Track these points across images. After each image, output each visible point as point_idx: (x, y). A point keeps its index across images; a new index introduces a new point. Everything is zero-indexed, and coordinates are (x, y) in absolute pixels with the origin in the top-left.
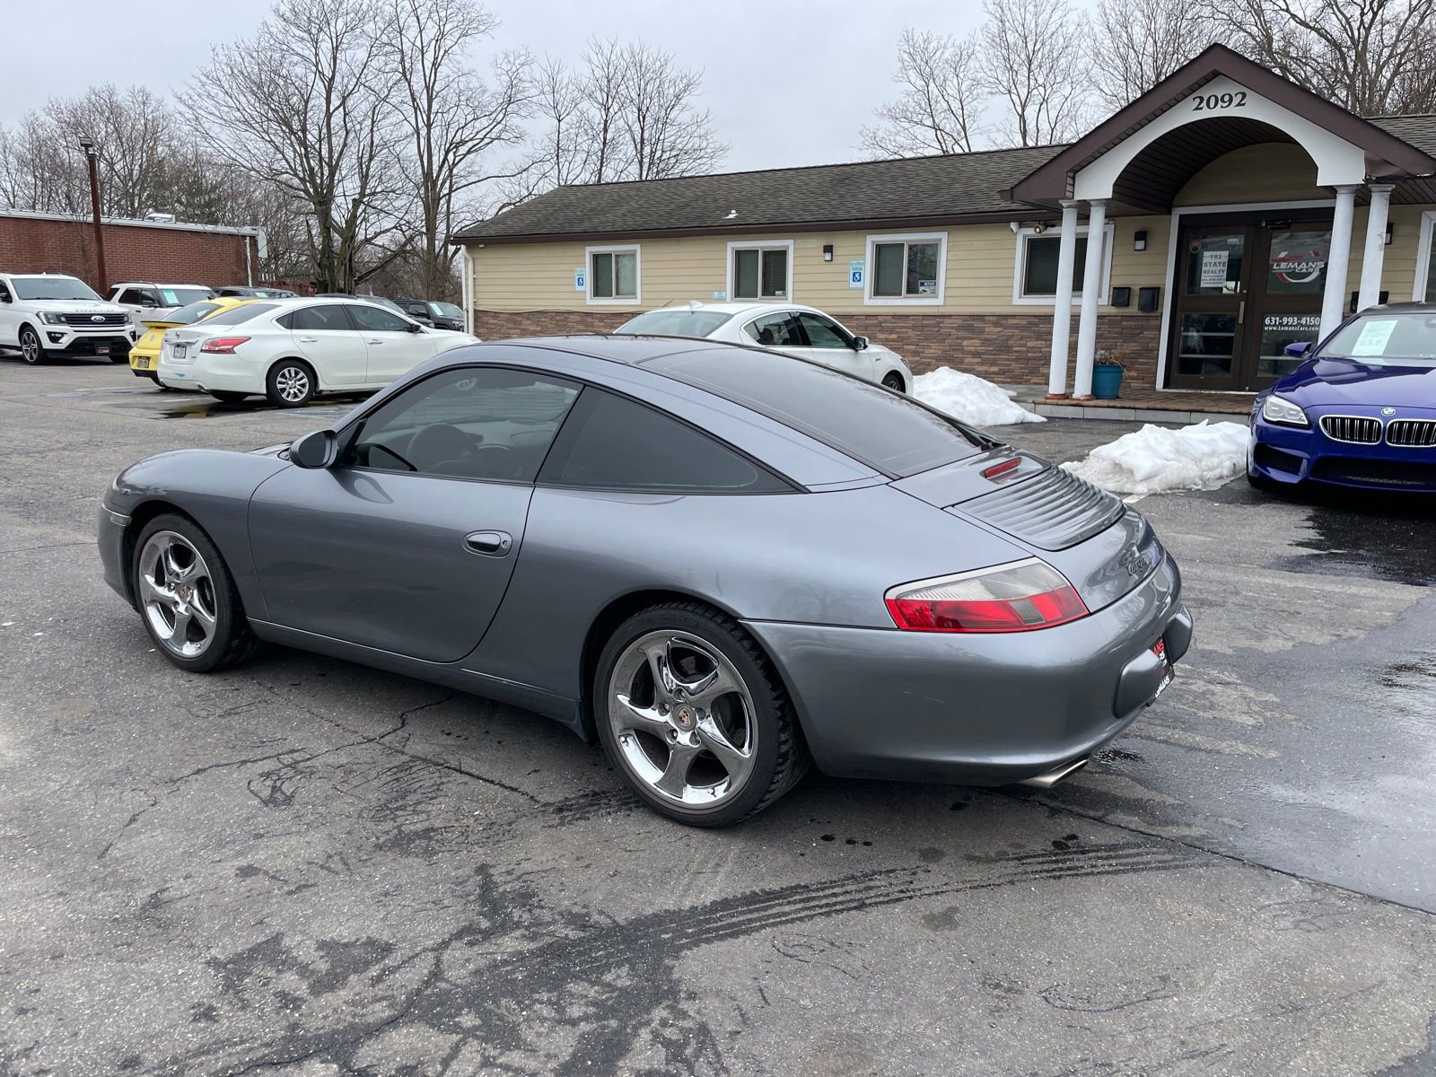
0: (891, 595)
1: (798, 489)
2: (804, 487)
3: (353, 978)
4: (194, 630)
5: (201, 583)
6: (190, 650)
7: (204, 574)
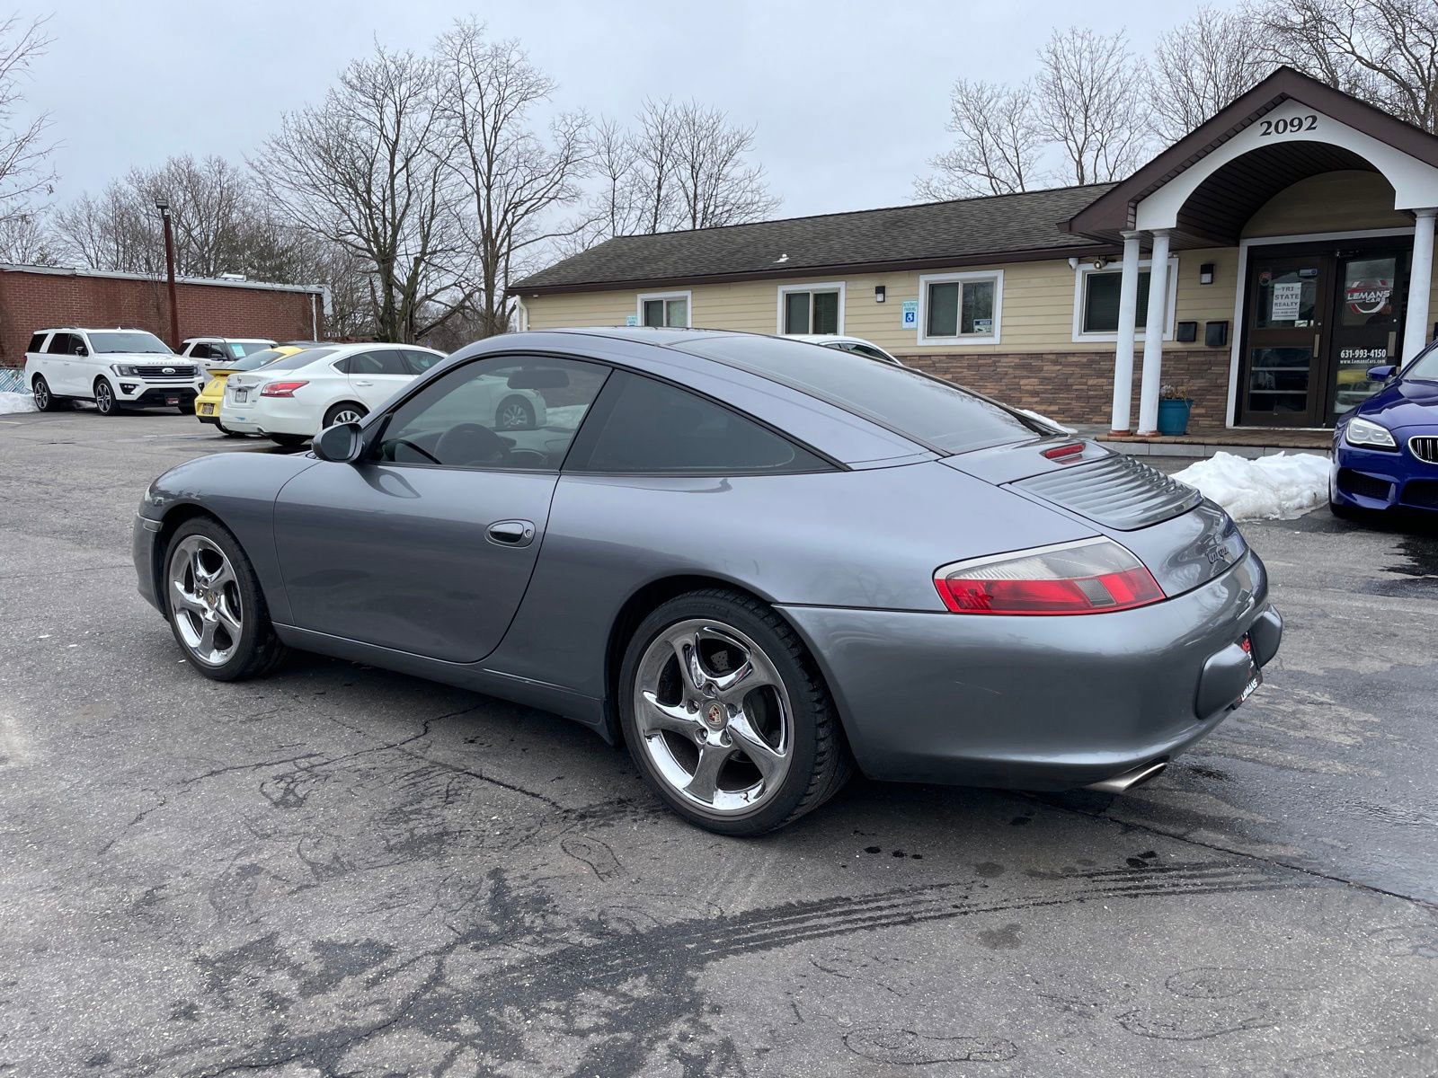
0: (941, 575)
1: (838, 467)
2: (844, 464)
3: (347, 980)
4: (221, 637)
5: (229, 588)
6: (216, 658)
7: (232, 579)
